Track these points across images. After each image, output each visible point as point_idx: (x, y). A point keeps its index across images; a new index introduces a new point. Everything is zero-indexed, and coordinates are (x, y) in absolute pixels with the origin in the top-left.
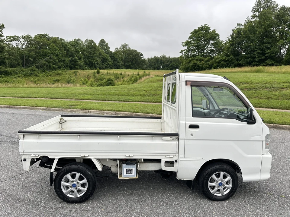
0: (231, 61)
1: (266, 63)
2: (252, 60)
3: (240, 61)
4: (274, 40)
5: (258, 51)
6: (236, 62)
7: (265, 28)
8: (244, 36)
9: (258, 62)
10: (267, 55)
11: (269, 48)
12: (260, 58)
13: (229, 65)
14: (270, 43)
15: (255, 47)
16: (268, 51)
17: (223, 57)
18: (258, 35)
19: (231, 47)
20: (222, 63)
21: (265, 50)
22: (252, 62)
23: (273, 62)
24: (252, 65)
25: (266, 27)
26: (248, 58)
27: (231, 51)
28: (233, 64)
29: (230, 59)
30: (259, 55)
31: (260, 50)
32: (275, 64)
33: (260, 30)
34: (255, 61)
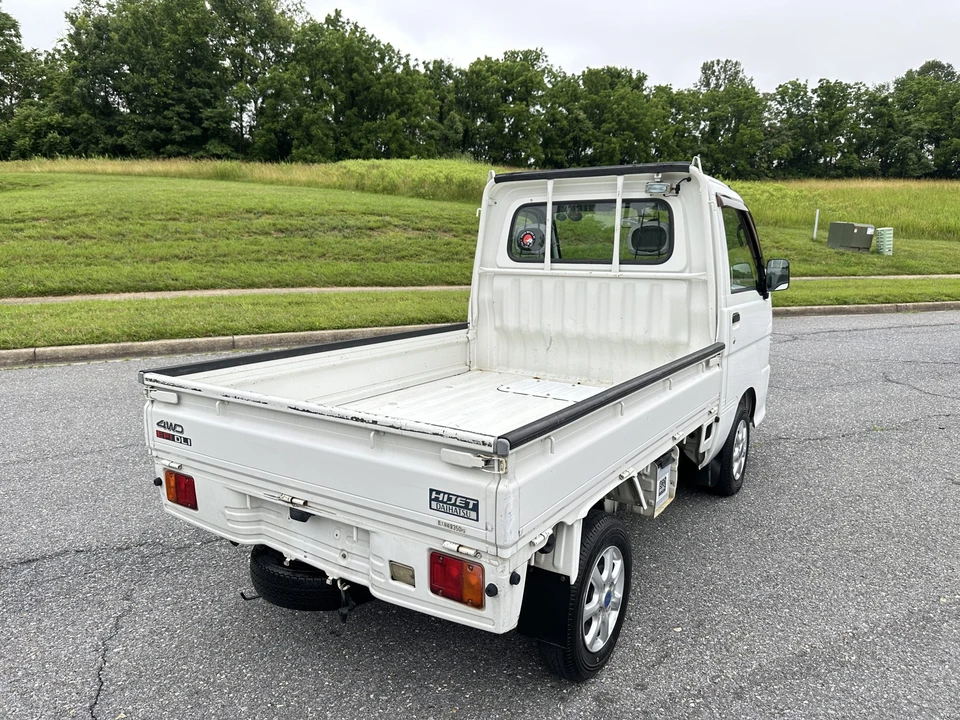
0: (88, 134)
1: (207, 151)
2: (162, 136)
3: (120, 134)
4: (219, 79)
5: (177, 108)
6: (109, 140)
7: (186, 33)
8: (124, 47)
9: (181, 144)
10: (206, 124)
11: (208, 104)
12: (188, 133)
13: (80, 147)
14: (210, 87)
15: (166, 95)
16: (207, 112)
17: (50, 114)
18: (170, 54)
19: (81, 81)
20: (53, 135)
21: (197, 108)
22: (165, 143)
23: (228, 150)
24: (163, 153)
25: (190, 29)
26: (150, 128)
27: (82, 97)
28: (97, 143)
29: (84, 124)
30: (183, 122)
31: (183, 105)
32: (235, 155)
33: (175, 37)
34: (173, 142)
